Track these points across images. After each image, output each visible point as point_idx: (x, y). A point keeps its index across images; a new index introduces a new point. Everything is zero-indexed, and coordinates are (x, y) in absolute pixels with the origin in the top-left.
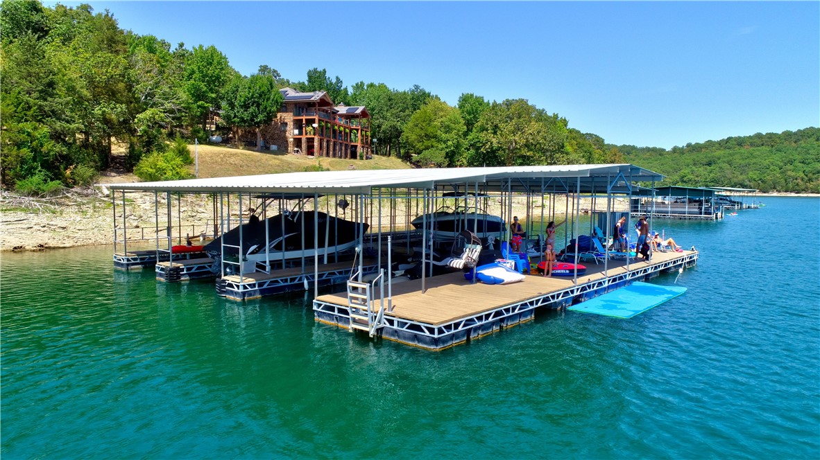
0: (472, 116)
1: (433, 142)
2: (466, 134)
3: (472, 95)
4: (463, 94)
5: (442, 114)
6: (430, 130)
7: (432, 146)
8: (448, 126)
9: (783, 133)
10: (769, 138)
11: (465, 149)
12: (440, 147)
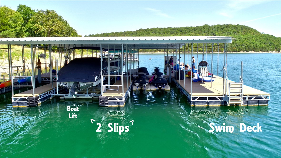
0: (27, 16)
1: (6, 27)
2: (24, 25)
3: (25, 6)
4: (20, 5)
5: (9, 13)
6: (4, 21)
7: (7, 29)
8: (15, 20)
9: (120, 32)
10: (116, 34)
11: (25, 32)
12: (11, 30)
